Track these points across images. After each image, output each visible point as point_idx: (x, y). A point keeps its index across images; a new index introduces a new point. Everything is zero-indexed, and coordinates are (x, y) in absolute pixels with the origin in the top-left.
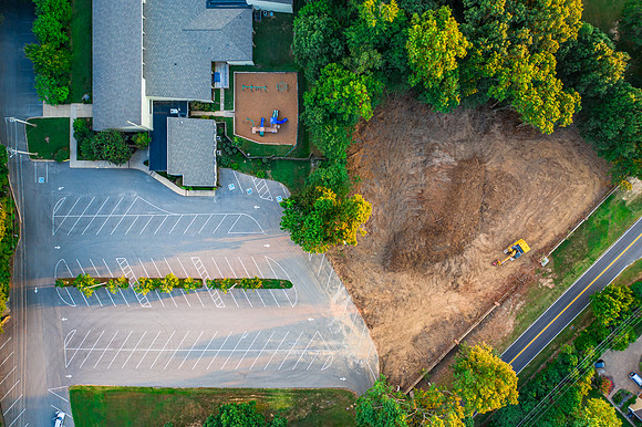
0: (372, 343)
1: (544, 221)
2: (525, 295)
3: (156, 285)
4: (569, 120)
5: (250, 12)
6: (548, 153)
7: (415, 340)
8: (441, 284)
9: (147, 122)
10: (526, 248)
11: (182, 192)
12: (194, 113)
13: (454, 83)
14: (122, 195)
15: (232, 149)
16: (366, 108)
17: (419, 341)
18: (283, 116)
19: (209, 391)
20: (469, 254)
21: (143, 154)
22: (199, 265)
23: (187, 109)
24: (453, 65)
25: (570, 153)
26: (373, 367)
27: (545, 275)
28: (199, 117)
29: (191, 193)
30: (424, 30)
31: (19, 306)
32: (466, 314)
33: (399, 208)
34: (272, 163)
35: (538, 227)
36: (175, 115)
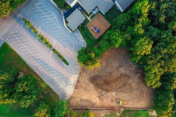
0: (73, 92)
1: (130, 102)
2: (111, 112)
3: (42, 38)
4: (154, 87)
5: (114, 4)
6: (144, 90)
7: (82, 100)
8: (97, 94)
9: (72, 5)
10: (121, 103)
11: (65, 25)
12: (83, 12)
13: (139, 58)
14: (53, 14)
15: (83, 27)
16: (118, 45)
17: (82, 101)
18: (100, 31)
19: (31, 69)
20: (108, 94)
21: (65, 10)
22: (54, 43)
23: (83, 10)
24: (143, 54)
25: (148, 94)
26: (68, 97)
27: (119, 112)
28: (83, 14)
29: (67, 28)
30: (144, 42)
31: (11, 16)
32: (96, 105)
33: (104, 71)
34: (88, 38)
35: (127, 102)
36: (79, 9)
